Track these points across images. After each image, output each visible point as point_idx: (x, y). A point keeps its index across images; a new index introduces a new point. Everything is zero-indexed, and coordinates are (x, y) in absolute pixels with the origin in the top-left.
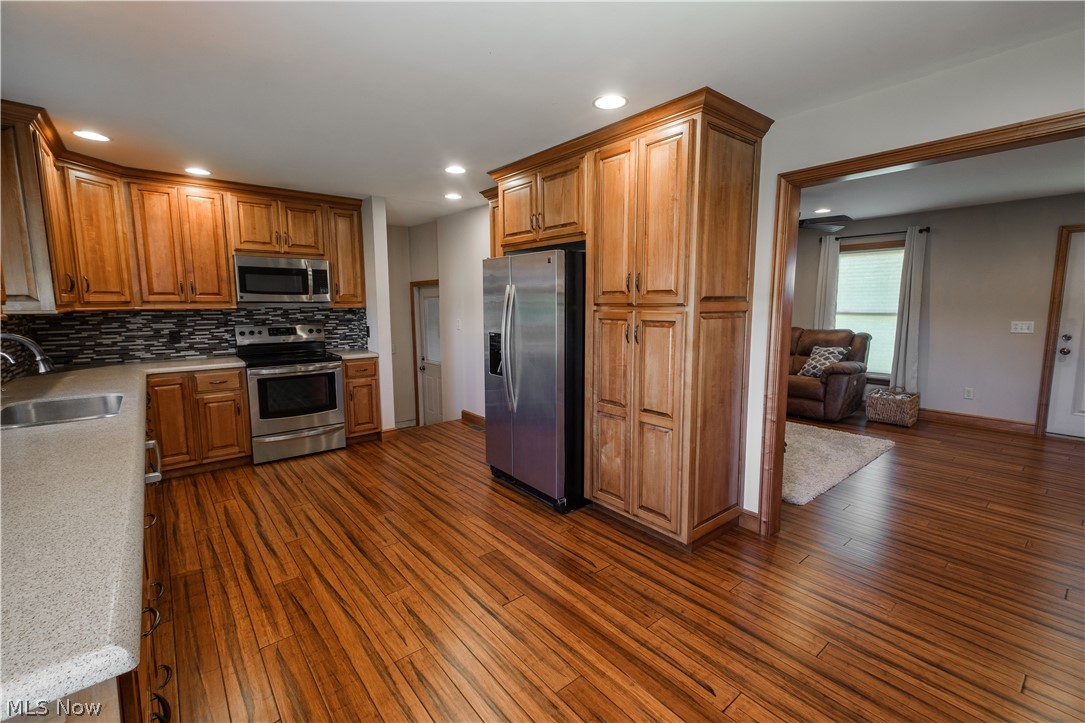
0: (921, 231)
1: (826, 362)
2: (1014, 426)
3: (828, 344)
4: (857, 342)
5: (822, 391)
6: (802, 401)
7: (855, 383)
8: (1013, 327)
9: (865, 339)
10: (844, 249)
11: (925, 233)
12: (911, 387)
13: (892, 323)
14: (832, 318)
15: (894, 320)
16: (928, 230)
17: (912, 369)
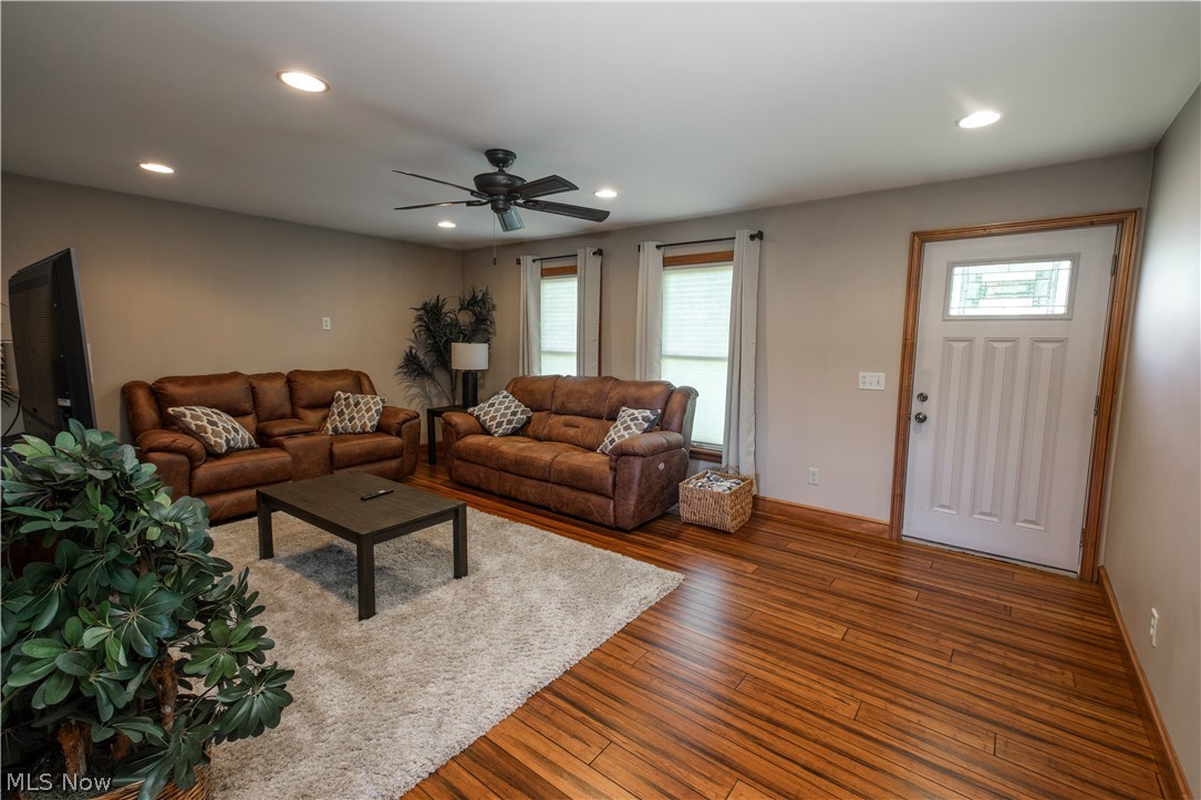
0: (752, 237)
1: (626, 433)
2: (865, 526)
3: (638, 404)
4: (676, 401)
5: (610, 480)
6: (587, 495)
7: (662, 466)
8: (861, 380)
9: (689, 394)
10: (669, 262)
11: (757, 241)
12: (747, 469)
13: (722, 371)
14: (656, 364)
15: (724, 366)
16: (760, 236)
17: (747, 439)
